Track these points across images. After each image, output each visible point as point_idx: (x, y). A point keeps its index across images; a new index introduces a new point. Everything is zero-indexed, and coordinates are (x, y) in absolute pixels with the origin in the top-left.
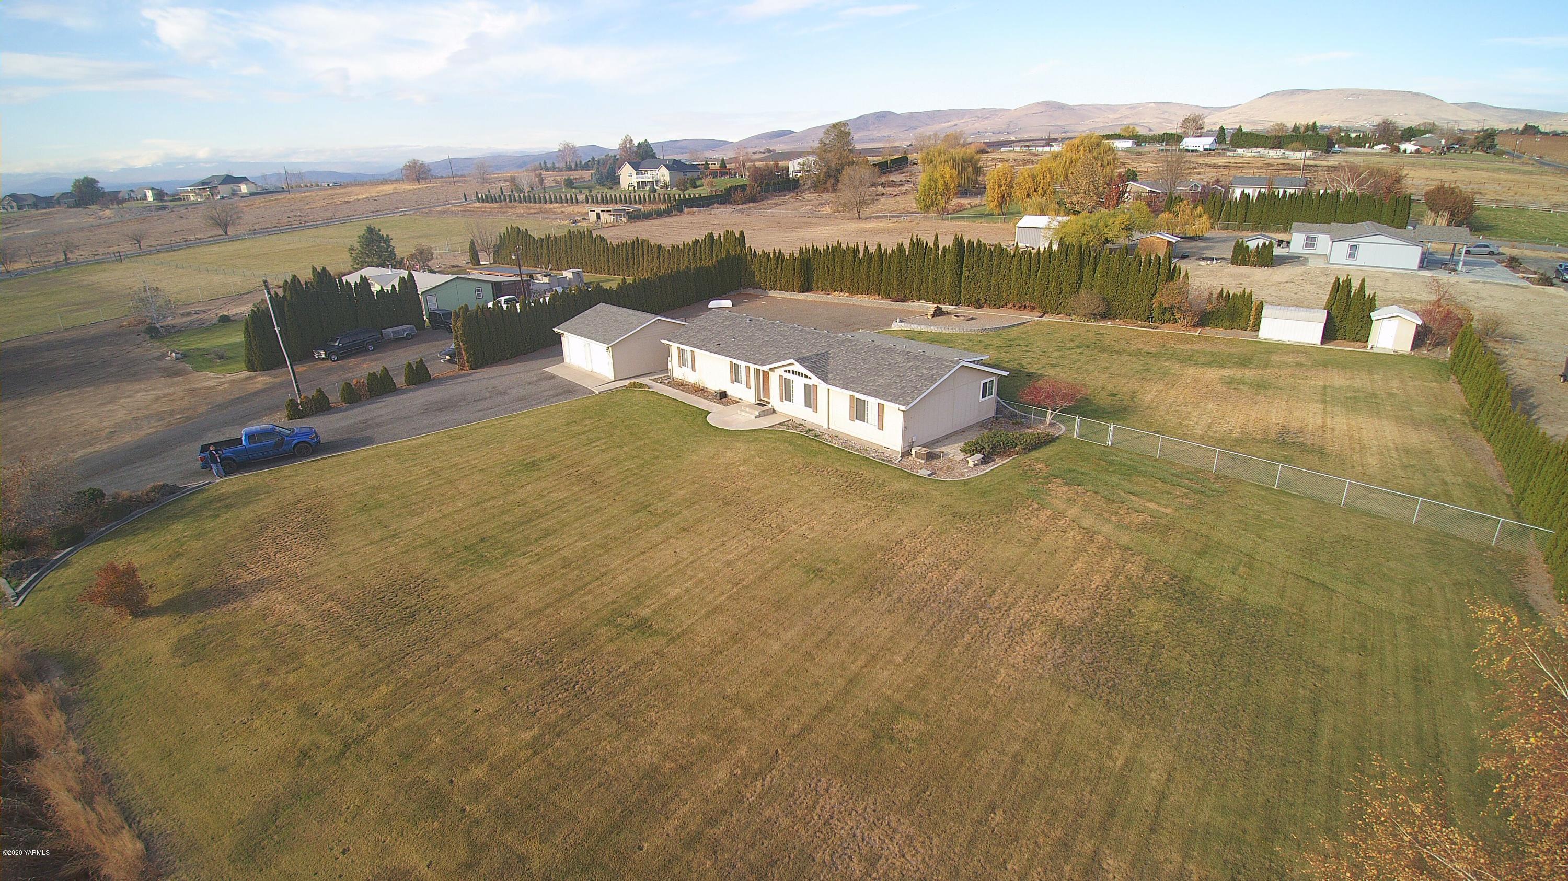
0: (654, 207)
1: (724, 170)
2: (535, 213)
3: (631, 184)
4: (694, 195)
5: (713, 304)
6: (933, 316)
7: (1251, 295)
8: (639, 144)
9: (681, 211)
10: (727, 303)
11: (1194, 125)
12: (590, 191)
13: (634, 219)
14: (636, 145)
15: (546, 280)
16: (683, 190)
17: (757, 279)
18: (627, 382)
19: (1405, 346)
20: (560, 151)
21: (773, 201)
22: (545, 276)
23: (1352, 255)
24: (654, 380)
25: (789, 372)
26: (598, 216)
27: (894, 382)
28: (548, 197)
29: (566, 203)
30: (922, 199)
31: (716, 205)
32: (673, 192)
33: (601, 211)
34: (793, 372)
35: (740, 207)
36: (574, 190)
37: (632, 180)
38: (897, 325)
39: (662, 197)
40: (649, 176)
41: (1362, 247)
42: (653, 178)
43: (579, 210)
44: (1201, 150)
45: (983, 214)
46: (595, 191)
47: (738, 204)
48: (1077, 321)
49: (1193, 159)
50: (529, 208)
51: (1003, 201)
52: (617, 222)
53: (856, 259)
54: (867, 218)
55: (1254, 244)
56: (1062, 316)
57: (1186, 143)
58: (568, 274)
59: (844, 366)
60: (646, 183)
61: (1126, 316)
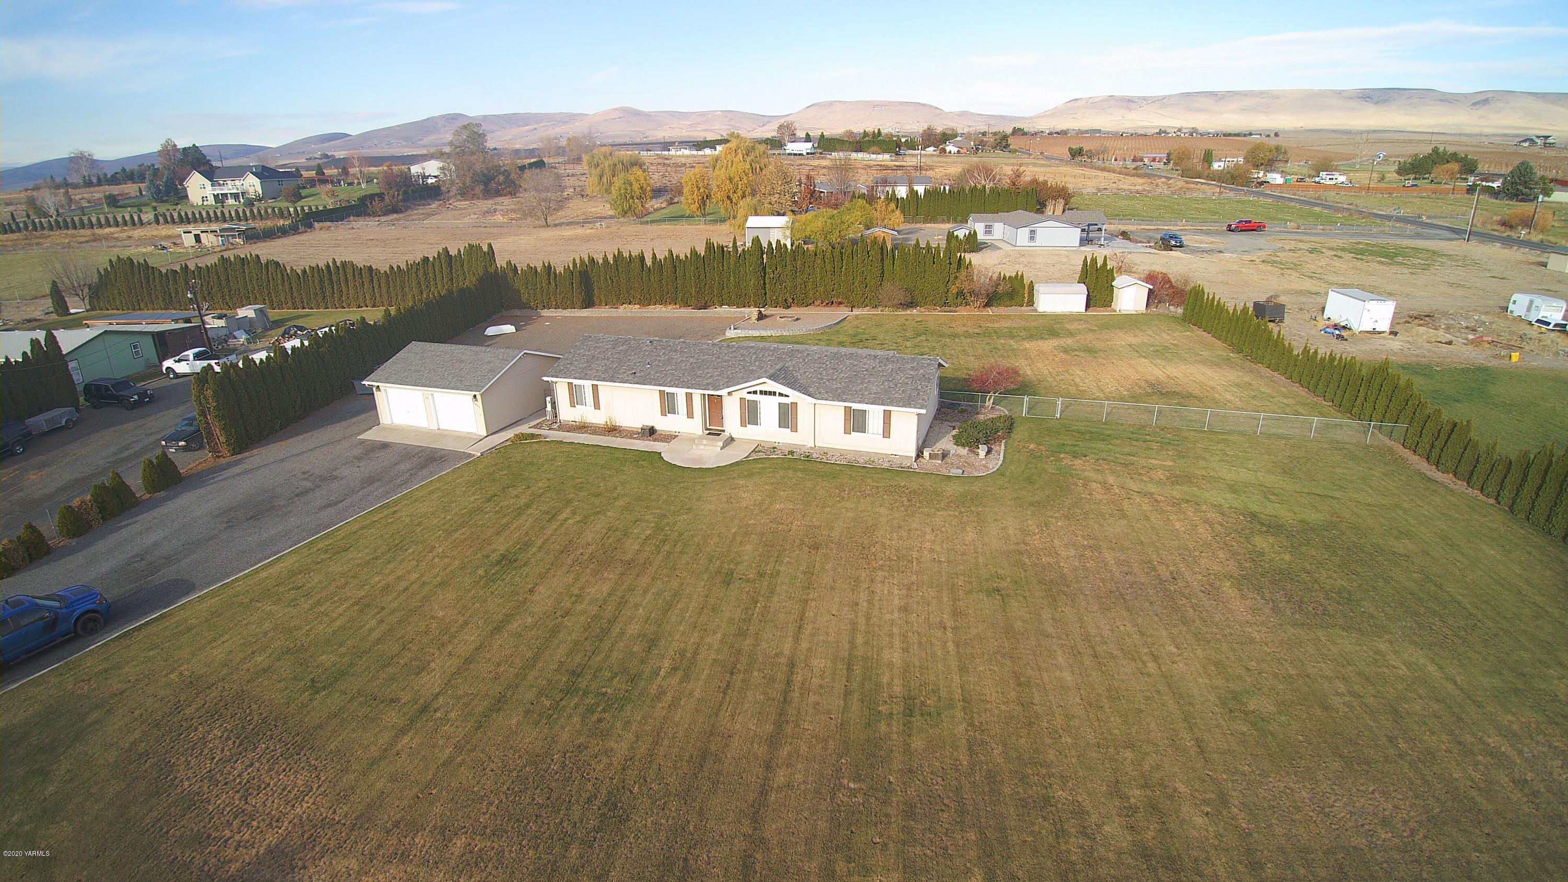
0: (270, 223)
1: (321, 177)
2: (87, 242)
3: (204, 199)
4: (317, 208)
5: (491, 331)
6: (757, 320)
7: (1022, 276)
9: (311, 226)
10: (509, 329)
11: (788, 131)
12: (155, 209)
13: (252, 239)
14: (182, 149)
15: (221, 323)
16: (294, 203)
17: (524, 298)
18: (509, 434)
19: (1142, 307)
21: (420, 211)
22: (218, 318)
23: (1032, 238)
24: (534, 427)
25: (755, 392)
26: (198, 238)
27: (890, 387)
28: (94, 220)
29: (126, 225)
30: (618, 203)
31: (352, 218)
32: (283, 204)
33: (202, 232)
34: (761, 392)
35: (383, 219)
36: (129, 209)
37: (205, 193)
38: (732, 332)
39: (270, 211)
40: (230, 187)
41: (1039, 231)
42: (238, 189)
43: (155, 233)
44: (805, 154)
45: (683, 216)
46: (162, 208)
47: (379, 216)
48: (887, 311)
49: (803, 162)
50: (73, 236)
51: (703, 203)
52: (232, 244)
53: (643, 267)
54: (556, 225)
55: (961, 233)
56: (868, 308)
57: (791, 147)
58: (247, 312)
59: (818, 378)
60: (227, 196)
61: (926, 304)
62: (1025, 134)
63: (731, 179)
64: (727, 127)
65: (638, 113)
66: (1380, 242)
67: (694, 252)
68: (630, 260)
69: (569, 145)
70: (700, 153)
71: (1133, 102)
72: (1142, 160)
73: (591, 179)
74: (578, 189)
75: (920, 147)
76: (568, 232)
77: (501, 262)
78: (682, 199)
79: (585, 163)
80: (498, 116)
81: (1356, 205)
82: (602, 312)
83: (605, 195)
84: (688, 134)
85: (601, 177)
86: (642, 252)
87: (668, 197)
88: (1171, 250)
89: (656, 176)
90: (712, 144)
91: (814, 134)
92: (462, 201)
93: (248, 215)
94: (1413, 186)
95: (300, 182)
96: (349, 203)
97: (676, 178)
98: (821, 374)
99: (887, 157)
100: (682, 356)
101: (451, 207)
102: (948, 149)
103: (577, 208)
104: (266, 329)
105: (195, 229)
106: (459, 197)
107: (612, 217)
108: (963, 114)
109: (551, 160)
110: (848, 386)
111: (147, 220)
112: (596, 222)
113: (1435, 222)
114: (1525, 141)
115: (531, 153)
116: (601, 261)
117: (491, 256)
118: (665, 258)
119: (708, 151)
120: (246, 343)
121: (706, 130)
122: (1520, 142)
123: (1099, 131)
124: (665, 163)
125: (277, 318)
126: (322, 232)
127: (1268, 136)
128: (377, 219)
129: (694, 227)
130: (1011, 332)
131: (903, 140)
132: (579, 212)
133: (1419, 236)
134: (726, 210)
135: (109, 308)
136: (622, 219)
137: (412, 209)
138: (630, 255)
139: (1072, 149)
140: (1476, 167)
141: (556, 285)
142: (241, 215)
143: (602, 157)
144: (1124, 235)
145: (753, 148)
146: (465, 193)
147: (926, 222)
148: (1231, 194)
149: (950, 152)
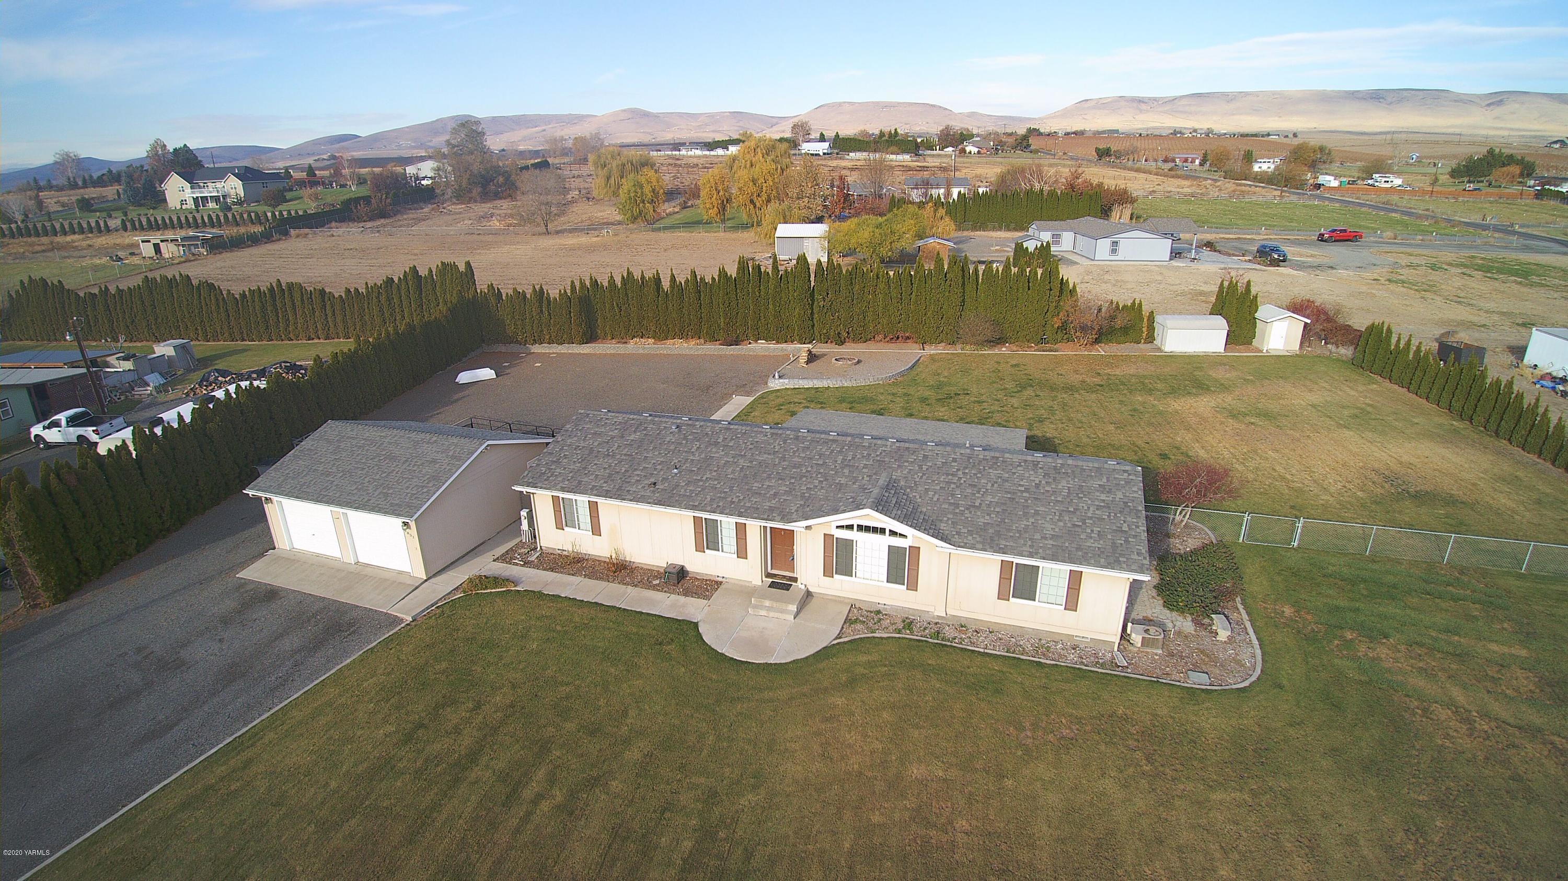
0: (242, 230)
1: (312, 179)
2: (44, 251)
3: (183, 202)
4: (297, 212)
5: (464, 377)
6: (807, 363)
7: (1140, 304)
8: (175, 150)
9: (286, 234)
10: (486, 374)
11: (802, 130)
12: (126, 214)
13: (217, 249)
14: (171, 150)
15: (128, 365)
16: (275, 206)
17: (510, 330)
18: (459, 577)
19: (1295, 346)
20: (56, 163)
21: (411, 216)
22: (126, 359)
24: (501, 560)
25: (850, 527)
26: (157, 248)
27: (1075, 525)
28: (58, 226)
29: (92, 232)
30: (627, 208)
31: (333, 224)
32: (261, 209)
33: (162, 241)
34: (860, 528)
35: (369, 224)
36: (98, 214)
37: (184, 196)
38: (777, 381)
39: (245, 216)
40: (211, 189)
41: (1122, 243)
42: (218, 192)
43: (118, 241)
44: (821, 154)
45: (699, 223)
46: (133, 213)
47: (364, 221)
48: (969, 350)
49: (820, 162)
50: (32, 245)
51: (723, 209)
52: (194, 255)
53: (658, 293)
54: (557, 232)
55: (1031, 245)
56: (943, 344)
57: (806, 147)
58: (165, 349)
59: (950, 504)
60: (207, 200)
61: (1017, 340)
62: (1041, 134)
63: (754, 181)
64: (736, 128)
65: (645, 115)
66: (1494, 256)
67: (723, 273)
68: (643, 282)
69: (574, 144)
70: (712, 153)
71: (1143, 102)
72: (1174, 161)
73: (598, 181)
74: (583, 192)
75: (938, 147)
76: (570, 241)
77: (482, 283)
78: (697, 202)
79: (590, 164)
80: (507, 117)
81: (1433, 211)
82: (607, 348)
83: (612, 198)
84: (696, 135)
85: (608, 178)
86: (658, 273)
87: (682, 200)
88: (1278, 266)
89: (667, 178)
90: (724, 145)
91: (829, 134)
92: (458, 204)
93: (222, 221)
94: (1475, 190)
95: (286, 183)
96: (334, 206)
97: (688, 179)
98: (953, 495)
99: (907, 157)
100: (727, 455)
101: (445, 211)
102: (968, 149)
103: (582, 212)
104: (189, 371)
105: (156, 238)
106: (454, 200)
107: (620, 223)
108: (972, 115)
109: (557, 161)
110: (1003, 521)
111: (114, 226)
112: (603, 229)
113: (1530, 231)
114: (1556, 142)
115: (536, 153)
116: (606, 284)
117: (469, 276)
118: (687, 281)
119: (720, 152)
120: (154, 393)
121: (713, 131)
122: (1551, 143)
123: (1117, 131)
124: (676, 163)
125: (208, 354)
126: (298, 240)
127: (1286, 136)
128: (361, 224)
129: (713, 234)
130: (1143, 383)
131: (919, 140)
132: (584, 217)
133: (1527, 249)
134: (749, 216)
135: (23, 338)
136: (631, 226)
137: (402, 214)
138: (643, 277)
139: (1099, 150)
140: (1533, 170)
141: (550, 314)
142: (215, 221)
143: (609, 156)
144: (1209, 245)
145: (774, 147)
146: (461, 196)
147: (974, 229)
148: (1294, 198)
149: (970, 153)
